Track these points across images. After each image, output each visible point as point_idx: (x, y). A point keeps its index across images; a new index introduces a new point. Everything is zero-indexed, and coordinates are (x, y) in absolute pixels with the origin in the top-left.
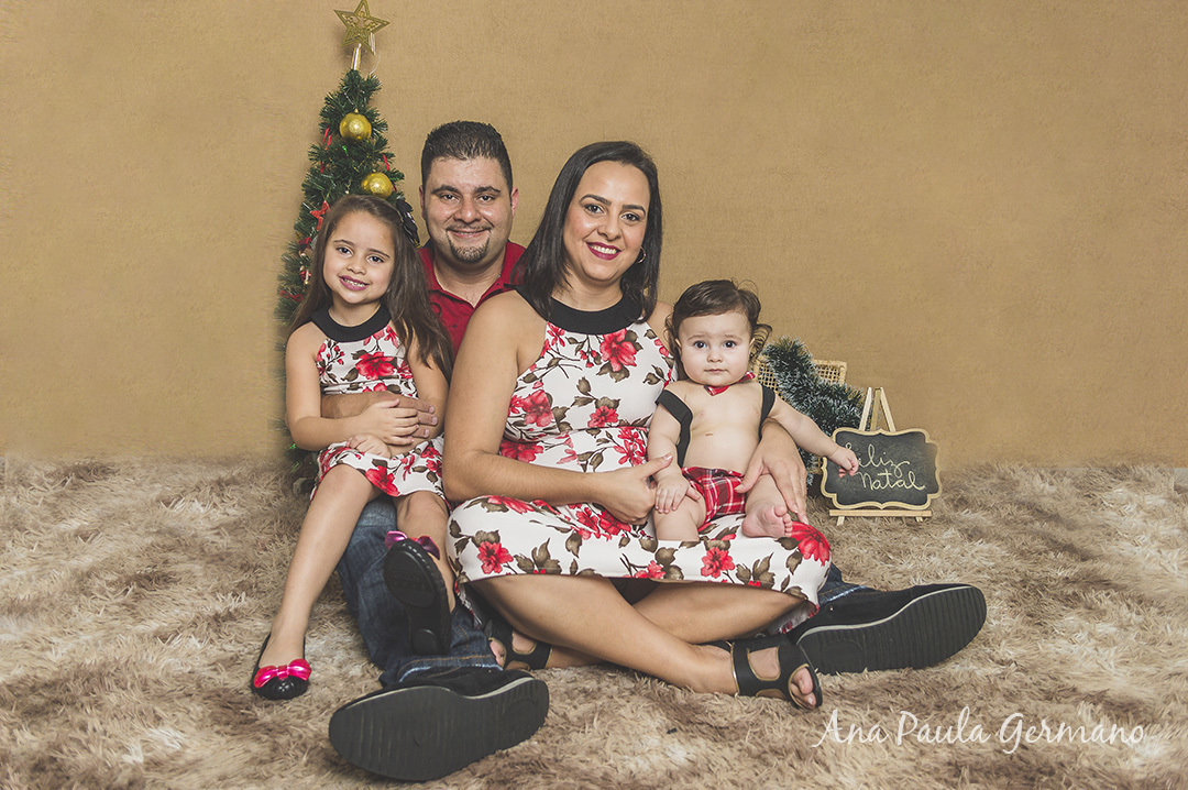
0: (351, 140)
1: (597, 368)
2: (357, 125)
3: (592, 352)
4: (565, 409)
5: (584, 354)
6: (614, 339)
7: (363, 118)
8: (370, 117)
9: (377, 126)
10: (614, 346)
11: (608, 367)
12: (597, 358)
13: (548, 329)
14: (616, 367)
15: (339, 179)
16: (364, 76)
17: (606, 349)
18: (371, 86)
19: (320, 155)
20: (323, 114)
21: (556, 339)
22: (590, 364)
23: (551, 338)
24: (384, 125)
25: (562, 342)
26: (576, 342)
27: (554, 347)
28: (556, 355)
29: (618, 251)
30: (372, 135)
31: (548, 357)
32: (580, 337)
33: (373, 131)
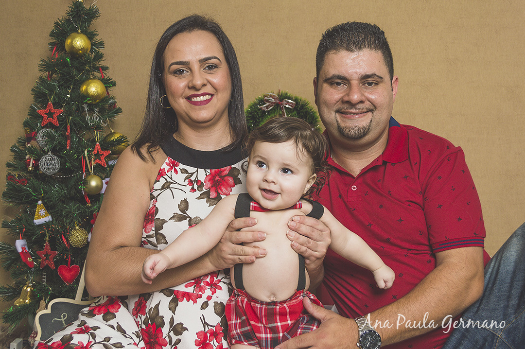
0: (74, 54)
1: (198, 194)
2: (79, 42)
3: (198, 182)
4: (164, 221)
5: (191, 183)
6: (218, 173)
7: (84, 37)
8: (90, 36)
9: (96, 45)
10: (217, 178)
11: (206, 195)
12: (200, 185)
13: (167, 161)
14: (213, 195)
15: (62, 85)
16: (87, 6)
17: (210, 180)
18: (92, 14)
19: (47, 66)
20: (52, 34)
21: (171, 168)
22: (193, 190)
23: (167, 168)
24: (101, 44)
25: (176, 171)
26: (186, 172)
27: (169, 174)
28: (169, 180)
29: (212, 95)
30: (91, 51)
31: (162, 181)
32: (191, 169)
33: (92, 48)
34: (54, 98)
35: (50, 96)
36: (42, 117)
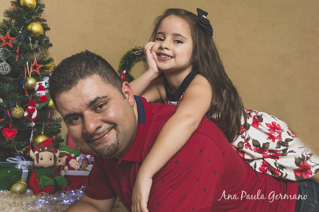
0: (26, 7)
2: (29, 0)
9: (40, 5)
19: (9, 14)
24: (43, 6)
30: (36, 8)
34: (11, 31)
35: (9, 29)
36: (2, 41)
